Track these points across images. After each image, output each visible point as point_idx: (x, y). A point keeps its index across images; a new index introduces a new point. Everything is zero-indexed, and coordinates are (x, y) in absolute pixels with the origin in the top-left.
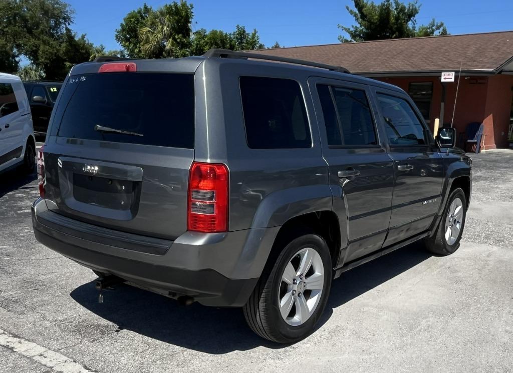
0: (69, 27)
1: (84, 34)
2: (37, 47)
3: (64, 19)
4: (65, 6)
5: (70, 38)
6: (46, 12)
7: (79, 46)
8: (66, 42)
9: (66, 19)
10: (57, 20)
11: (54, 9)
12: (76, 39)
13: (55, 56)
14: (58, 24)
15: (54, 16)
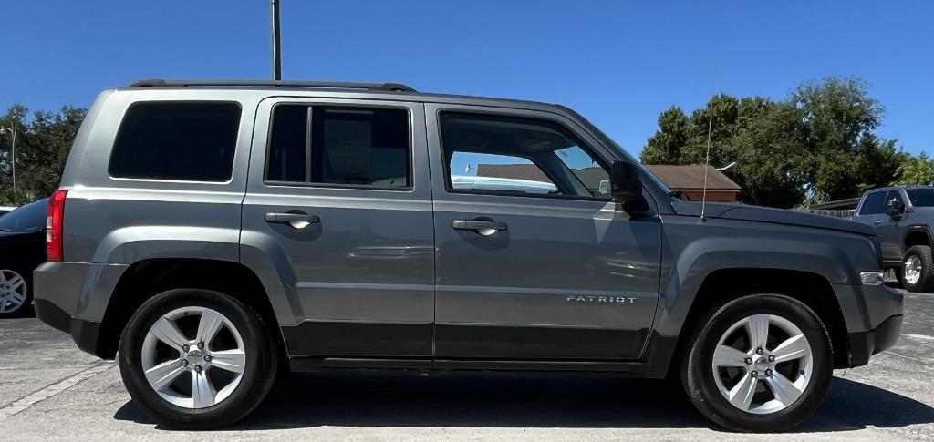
0: (872, 132)
1: (893, 140)
2: (815, 165)
3: (867, 121)
4: (870, 102)
5: (869, 146)
6: (838, 114)
7: (882, 157)
8: (863, 153)
9: (869, 122)
10: (856, 124)
11: (852, 108)
12: (879, 146)
13: (842, 175)
14: (856, 129)
15: (849, 119)
